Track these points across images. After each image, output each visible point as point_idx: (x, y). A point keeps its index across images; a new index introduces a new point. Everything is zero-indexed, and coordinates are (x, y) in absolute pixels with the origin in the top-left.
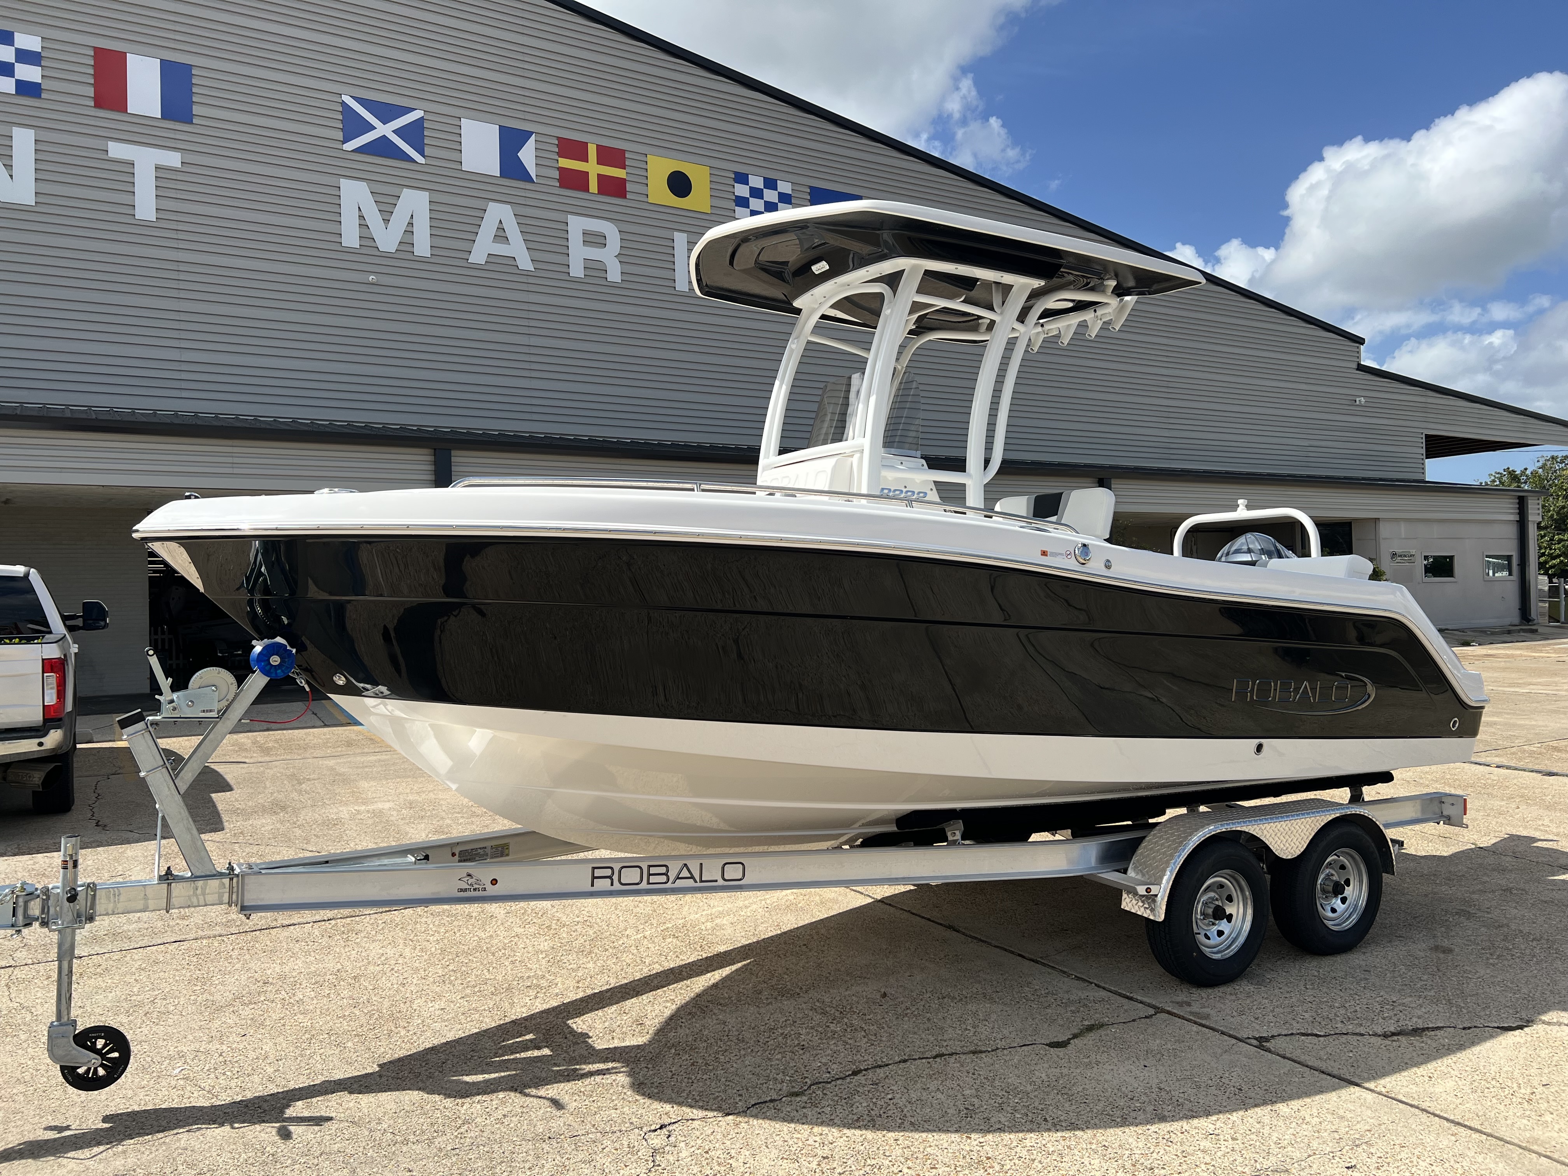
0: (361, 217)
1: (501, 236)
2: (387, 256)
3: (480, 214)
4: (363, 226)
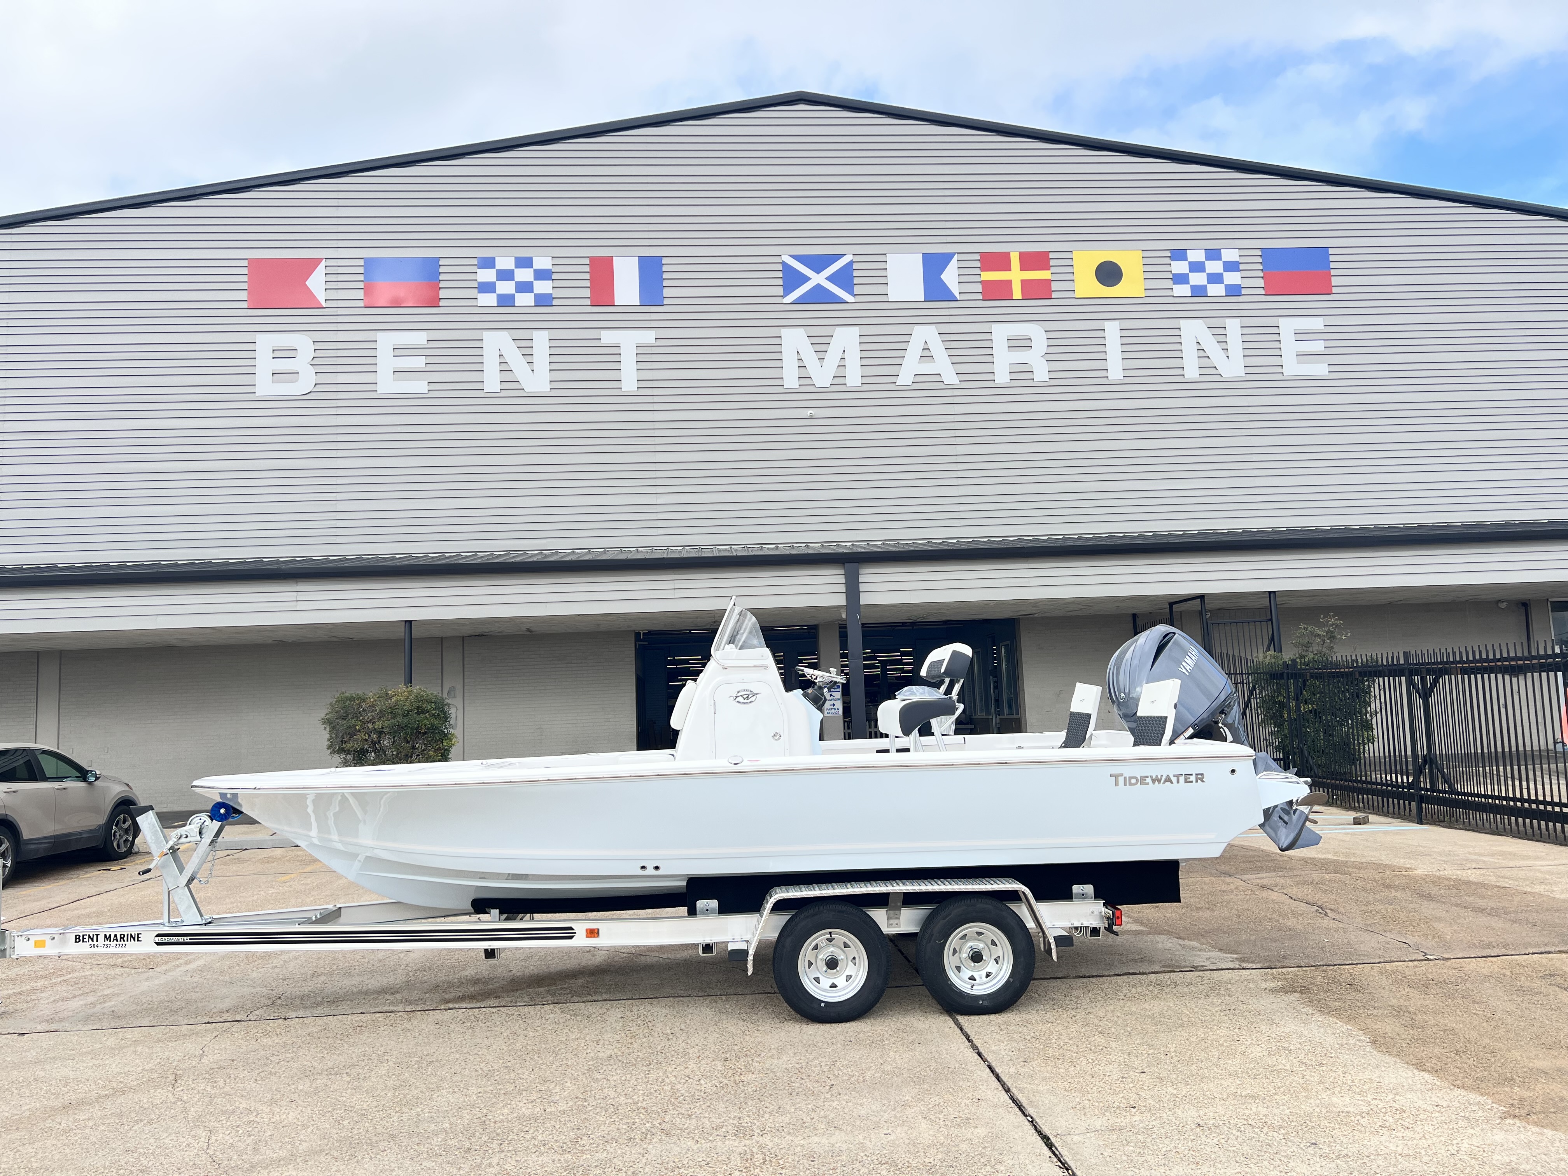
0: (800, 359)
1: (926, 355)
2: (823, 391)
3: (907, 339)
4: (801, 367)
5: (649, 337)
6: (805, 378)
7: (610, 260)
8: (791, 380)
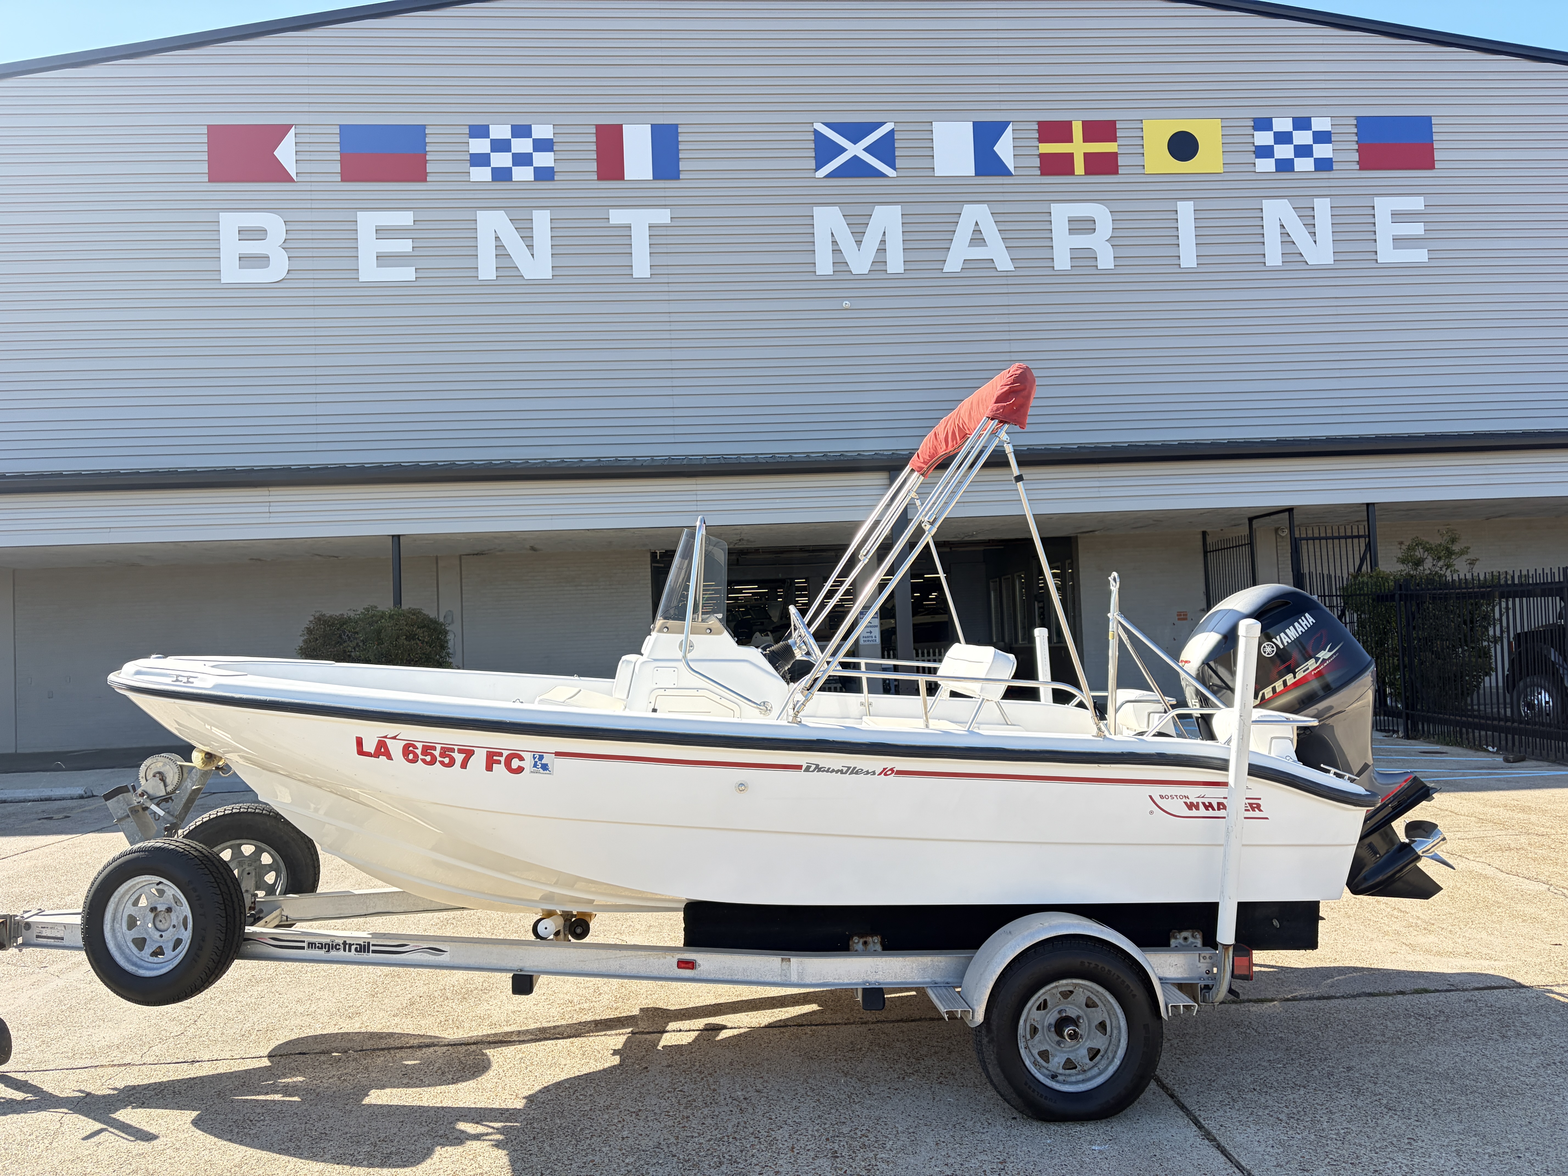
0: (834, 242)
1: (977, 239)
2: (861, 278)
3: (953, 219)
4: (837, 251)
5: (663, 216)
6: (840, 263)
7: (619, 128)
8: (824, 265)
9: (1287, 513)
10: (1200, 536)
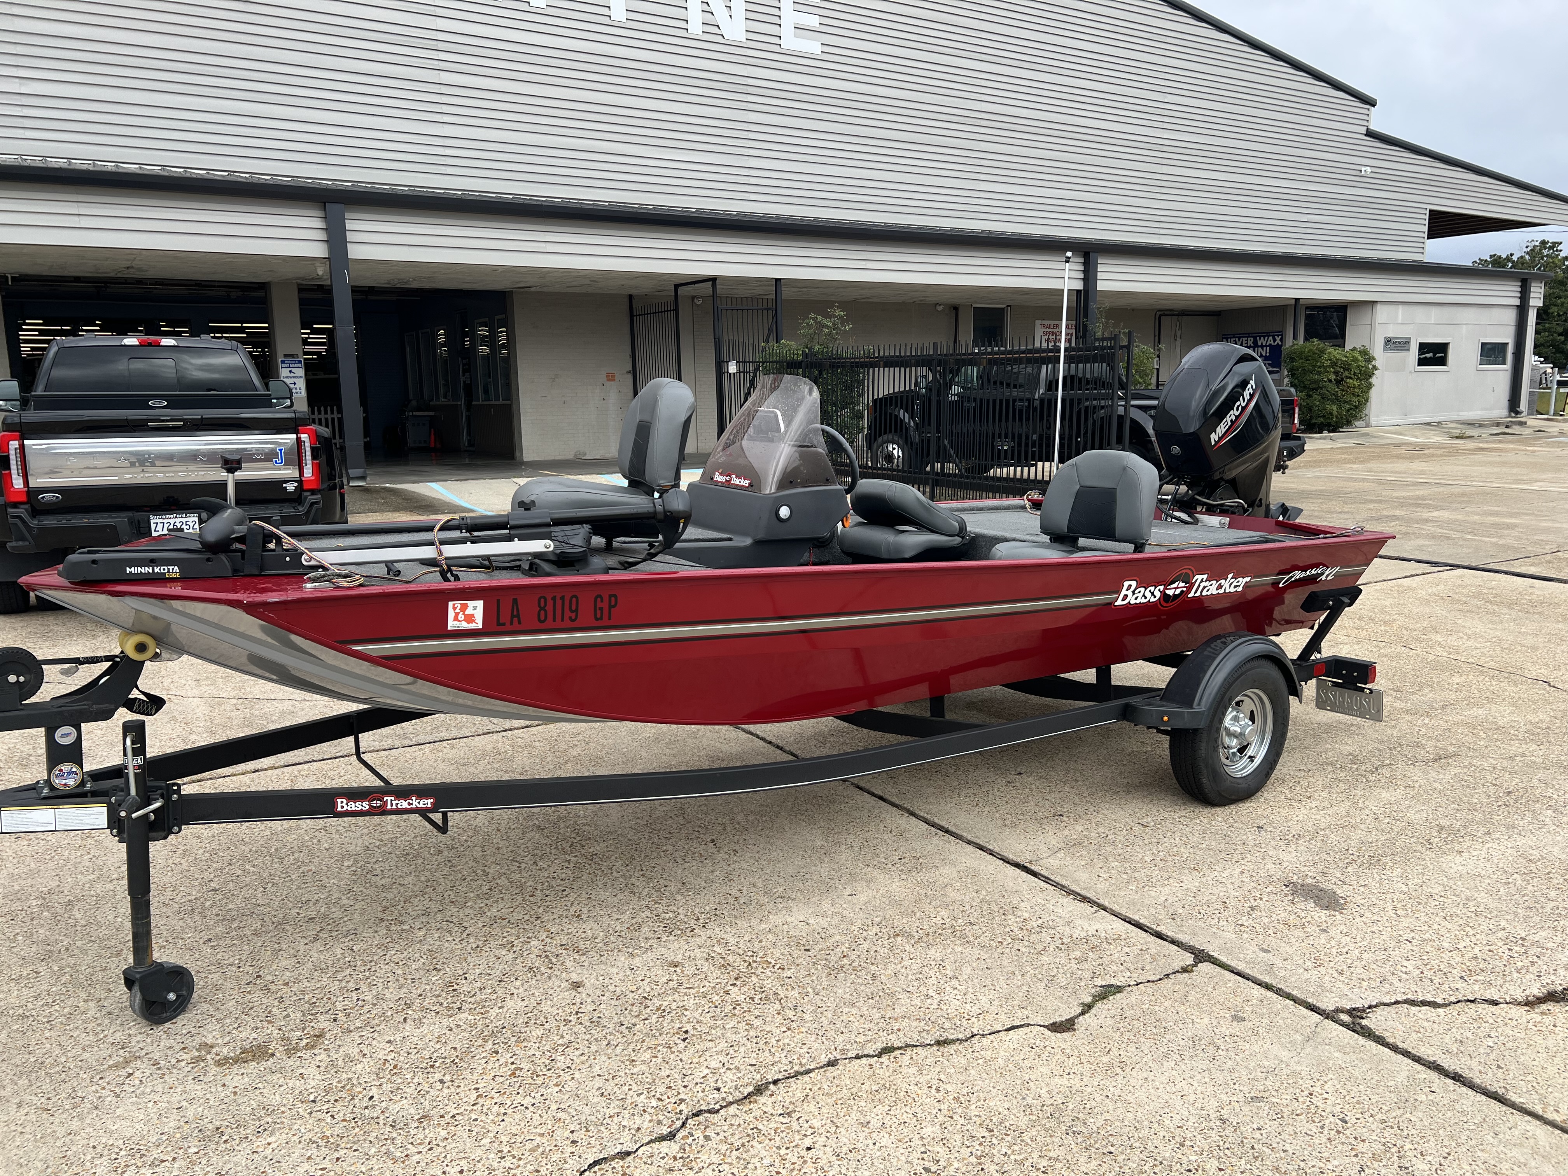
9: (710, 283)
10: (627, 300)
